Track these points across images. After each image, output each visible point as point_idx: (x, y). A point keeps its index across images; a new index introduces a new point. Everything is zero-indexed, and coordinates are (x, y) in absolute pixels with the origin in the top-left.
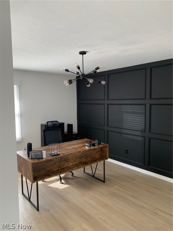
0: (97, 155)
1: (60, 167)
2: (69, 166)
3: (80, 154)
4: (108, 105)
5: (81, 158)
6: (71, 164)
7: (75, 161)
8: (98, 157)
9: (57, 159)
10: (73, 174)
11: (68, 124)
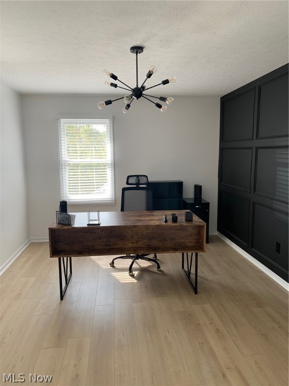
0: (187, 241)
1: (109, 245)
2: (126, 247)
3: (148, 231)
4: (257, 149)
5: (150, 239)
6: (130, 245)
7: (137, 242)
8: (190, 244)
9: (103, 232)
10: (159, 267)
11: (195, 185)
